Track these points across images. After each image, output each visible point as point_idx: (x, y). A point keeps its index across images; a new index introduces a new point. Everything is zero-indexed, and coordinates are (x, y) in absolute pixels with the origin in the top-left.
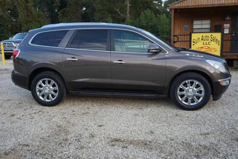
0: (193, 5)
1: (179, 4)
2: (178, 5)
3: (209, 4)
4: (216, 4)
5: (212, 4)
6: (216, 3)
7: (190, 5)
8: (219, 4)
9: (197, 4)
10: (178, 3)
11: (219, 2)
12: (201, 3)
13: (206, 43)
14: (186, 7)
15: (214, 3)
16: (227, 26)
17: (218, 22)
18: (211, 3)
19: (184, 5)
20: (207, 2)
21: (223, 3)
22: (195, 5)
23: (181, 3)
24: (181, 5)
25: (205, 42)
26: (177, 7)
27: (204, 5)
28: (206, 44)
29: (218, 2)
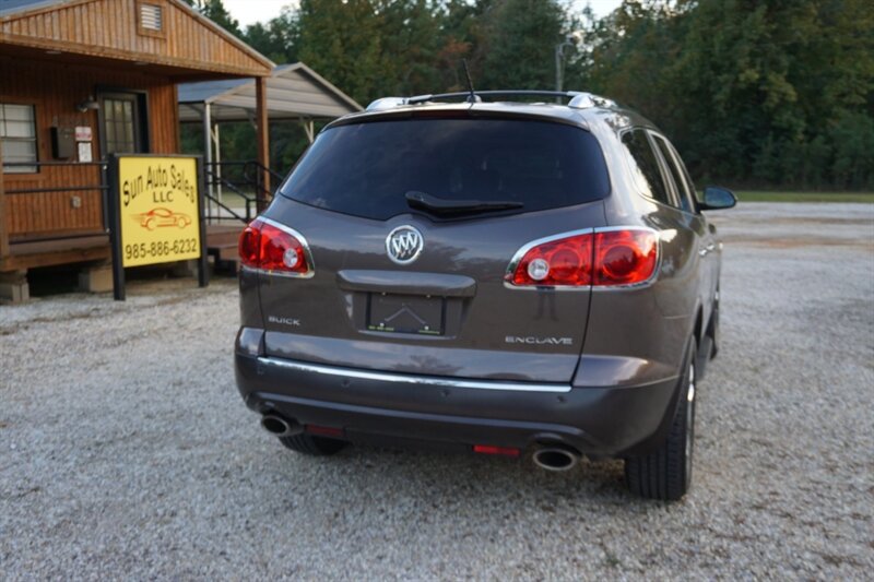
0: (64, 39)
1: (16, 24)
2: (12, 28)
3: (114, 46)
4: (136, 53)
5: (123, 51)
6: (133, 49)
7: (57, 38)
8: (141, 54)
9: (79, 40)
10: (12, 21)
11: (140, 46)
12: (90, 39)
13: (161, 194)
14: (42, 45)
15: (127, 49)
16: (84, 135)
17: (56, 118)
18: (121, 47)
19: (33, 35)
20: (106, 37)
21: (152, 51)
22: (71, 40)
23: (24, 23)
24: (24, 33)
25: (158, 190)
26: (12, 35)
27: (103, 49)
28: (163, 201)
29: (136, 43)
